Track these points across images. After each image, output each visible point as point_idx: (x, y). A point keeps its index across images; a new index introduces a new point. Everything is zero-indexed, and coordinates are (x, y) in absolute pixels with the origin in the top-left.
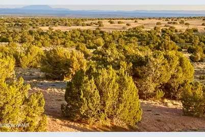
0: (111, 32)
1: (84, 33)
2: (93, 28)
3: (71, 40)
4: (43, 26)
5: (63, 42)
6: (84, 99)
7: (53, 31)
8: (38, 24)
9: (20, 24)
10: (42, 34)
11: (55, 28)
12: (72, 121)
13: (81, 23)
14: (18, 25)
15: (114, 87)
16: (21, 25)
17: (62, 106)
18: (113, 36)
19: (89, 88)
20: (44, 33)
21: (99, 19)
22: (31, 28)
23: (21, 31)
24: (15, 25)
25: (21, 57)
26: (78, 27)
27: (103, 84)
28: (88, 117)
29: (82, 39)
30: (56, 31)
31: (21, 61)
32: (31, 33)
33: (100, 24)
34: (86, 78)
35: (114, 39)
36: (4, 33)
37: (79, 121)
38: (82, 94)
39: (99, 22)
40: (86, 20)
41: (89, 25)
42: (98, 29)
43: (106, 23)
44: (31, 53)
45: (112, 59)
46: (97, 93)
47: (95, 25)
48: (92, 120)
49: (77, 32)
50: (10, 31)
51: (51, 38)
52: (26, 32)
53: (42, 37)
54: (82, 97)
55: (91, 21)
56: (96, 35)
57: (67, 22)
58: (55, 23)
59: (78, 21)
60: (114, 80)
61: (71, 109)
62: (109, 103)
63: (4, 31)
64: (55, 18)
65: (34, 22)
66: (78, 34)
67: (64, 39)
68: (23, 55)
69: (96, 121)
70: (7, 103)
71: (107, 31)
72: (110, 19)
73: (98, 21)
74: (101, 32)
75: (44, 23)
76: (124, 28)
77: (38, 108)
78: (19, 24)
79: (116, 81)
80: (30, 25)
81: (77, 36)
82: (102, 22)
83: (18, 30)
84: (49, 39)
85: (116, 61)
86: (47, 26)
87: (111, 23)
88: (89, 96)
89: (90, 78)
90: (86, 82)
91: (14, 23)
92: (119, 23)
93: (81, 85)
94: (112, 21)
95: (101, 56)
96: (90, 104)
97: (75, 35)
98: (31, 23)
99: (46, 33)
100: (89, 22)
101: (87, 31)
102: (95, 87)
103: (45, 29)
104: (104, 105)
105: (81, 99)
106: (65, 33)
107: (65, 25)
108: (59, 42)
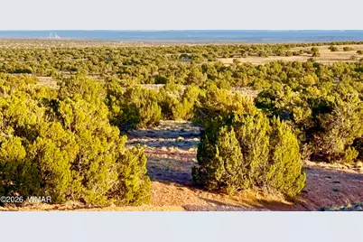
0: (331, 64)
1: (288, 68)
2: (302, 59)
3: (267, 78)
4: (224, 57)
5: (251, 82)
6: (221, 159)
7: (240, 64)
8: (216, 54)
9: (188, 54)
10: (222, 69)
11: (242, 61)
12: (206, 190)
13: (284, 51)
14: (185, 56)
15: (262, 142)
16: (190, 58)
18: (334, 71)
19: (227, 144)
20: (224, 68)
21: (313, 45)
22: (205, 61)
23: (189, 65)
24: (180, 57)
25: (174, 105)
26: (279, 58)
27: (248, 138)
28: (226, 185)
29: (284, 76)
30: (245, 65)
31: (174, 112)
32: (204, 69)
33: (314, 52)
34: (223, 130)
35: (335, 76)
36: (164, 69)
37: (217, 191)
38: (218, 152)
39: (312, 49)
40: (292, 46)
41: (298, 55)
42: (311, 60)
43: (324, 51)
44: (189, 100)
45: (283, 105)
46: (238, 150)
47: (306, 54)
48: (232, 189)
49: (277, 66)
50: (173, 66)
51: (235, 75)
52: (197, 67)
53: (221, 76)
54: (217, 156)
55: (301, 48)
56: (306, 70)
57: (263, 50)
58: (243, 52)
59: (280, 48)
60: (262, 133)
61: (205, 174)
62: (255, 164)
63: (163, 66)
64: (244, 45)
65: (211, 51)
66: (278, 68)
67: (254, 78)
68: (176, 102)
69: (239, 190)
71: (325, 63)
72: (332, 44)
73: (311, 47)
74: (316, 65)
75: (226, 53)
76: (353, 58)
77: (136, 168)
78: (186, 54)
79: (267, 134)
80: (205, 56)
81: (276, 72)
82: (317, 50)
83: (184, 64)
84: (230, 78)
85: (288, 107)
86: (231, 57)
87: (333, 50)
88: (226, 154)
89: (229, 130)
90: (223, 135)
91: (180, 54)
92: (345, 49)
93: (216, 139)
94: (335, 46)
95: (269, 100)
96: (229, 166)
97: (273, 71)
98: (207, 53)
99: (229, 69)
100: (297, 50)
101: (293, 63)
102: (236, 141)
103: (227, 62)
104: (248, 167)
105: (217, 160)
106: (258, 68)
107: (260, 55)
108: (246, 82)
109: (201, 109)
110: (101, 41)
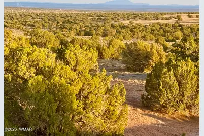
0: (190, 26)
1: (163, 27)
2: (171, 22)
3: (151, 33)
4: (124, 20)
5: (143, 35)
6: (164, 90)
7: (134, 24)
8: (119, 18)
9: (102, 18)
10: (123, 27)
11: (135, 22)
12: (152, 110)
13: (160, 17)
14: (100, 19)
15: (192, 78)
16: (103, 20)
17: (143, 96)
18: (191, 29)
19: (168, 80)
20: (125, 26)
21: (177, 13)
22: (113, 22)
23: (103, 24)
24: (98, 19)
25: (104, 50)
26: (158, 21)
27: (182, 76)
28: (167, 107)
29: (162, 32)
30: (137, 25)
31: (104, 54)
32: (113, 26)
33: (179, 18)
34: (165, 70)
35: (192, 32)
36: (88, 26)
37: (159, 111)
38: (162, 85)
39: (177, 16)
40: (165, 14)
41: (169, 19)
42: (177, 22)
43: (184, 18)
44: (113, 46)
45: (191, 52)
46: (176, 84)
47: (174, 19)
48: (171, 110)
49: (156, 26)
50: (93, 25)
51: (132, 31)
52: (108, 25)
53: (123, 31)
54: (161, 88)
55: (170, 15)
56: (174, 29)
57: (147, 16)
58: (135, 17)
59: (157, 15)
60: (192, 72)
62: (187, 94)
63: (87, 25)
64: (135, 13)
65: (116, 16)
66: (158, 27)
67: (144, 33)
69: (175, 111)
70: (91, 92)
71: (185, 24)
72: (188, 13)
73: (177, 15)
74: (180, 26)
75: (125, 17)
77: (119, 98)
79: (194, 73)
80: (112, 19)
81: (156, 30)
82: (180, 16)
83: (101, 24)
84: (130, 33)
85: (194, 54)
86: (128, 20)
87: (190, 17)
88: (169, 87)
89: (169, 70)
90: (165, 74)
91: (97, 18)
92: (197, 16)
93: (160, 76)
94: (191, 14)
95: (180, 49)
96: (169, 95)
97: (154, 29)
98: (113, 17)
99: (127, 27)
100: (168, 16)
101: (166, 24)
102: (174, 78)
103: (126, 23)
104: (183, 96)
105: (161, 90)
106: (145, 27)
107: (146, 19)
108: (140, 35)
109: (128, 53)
110: (48, 9)
